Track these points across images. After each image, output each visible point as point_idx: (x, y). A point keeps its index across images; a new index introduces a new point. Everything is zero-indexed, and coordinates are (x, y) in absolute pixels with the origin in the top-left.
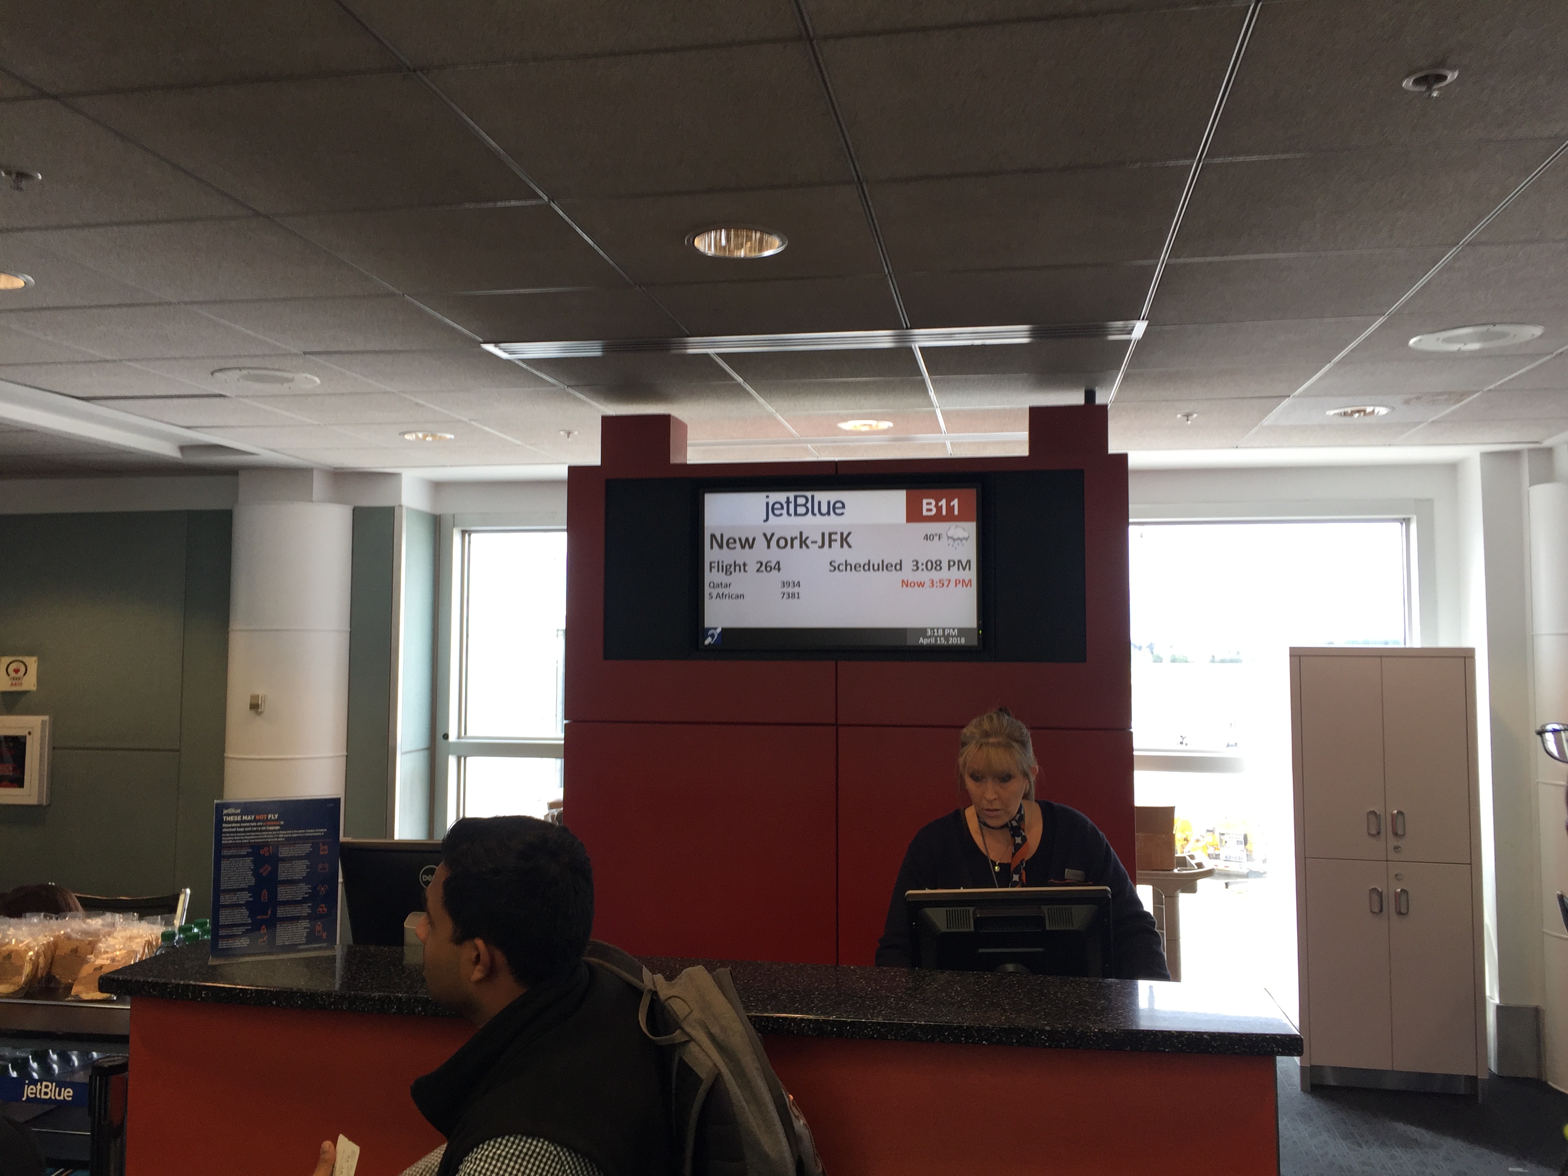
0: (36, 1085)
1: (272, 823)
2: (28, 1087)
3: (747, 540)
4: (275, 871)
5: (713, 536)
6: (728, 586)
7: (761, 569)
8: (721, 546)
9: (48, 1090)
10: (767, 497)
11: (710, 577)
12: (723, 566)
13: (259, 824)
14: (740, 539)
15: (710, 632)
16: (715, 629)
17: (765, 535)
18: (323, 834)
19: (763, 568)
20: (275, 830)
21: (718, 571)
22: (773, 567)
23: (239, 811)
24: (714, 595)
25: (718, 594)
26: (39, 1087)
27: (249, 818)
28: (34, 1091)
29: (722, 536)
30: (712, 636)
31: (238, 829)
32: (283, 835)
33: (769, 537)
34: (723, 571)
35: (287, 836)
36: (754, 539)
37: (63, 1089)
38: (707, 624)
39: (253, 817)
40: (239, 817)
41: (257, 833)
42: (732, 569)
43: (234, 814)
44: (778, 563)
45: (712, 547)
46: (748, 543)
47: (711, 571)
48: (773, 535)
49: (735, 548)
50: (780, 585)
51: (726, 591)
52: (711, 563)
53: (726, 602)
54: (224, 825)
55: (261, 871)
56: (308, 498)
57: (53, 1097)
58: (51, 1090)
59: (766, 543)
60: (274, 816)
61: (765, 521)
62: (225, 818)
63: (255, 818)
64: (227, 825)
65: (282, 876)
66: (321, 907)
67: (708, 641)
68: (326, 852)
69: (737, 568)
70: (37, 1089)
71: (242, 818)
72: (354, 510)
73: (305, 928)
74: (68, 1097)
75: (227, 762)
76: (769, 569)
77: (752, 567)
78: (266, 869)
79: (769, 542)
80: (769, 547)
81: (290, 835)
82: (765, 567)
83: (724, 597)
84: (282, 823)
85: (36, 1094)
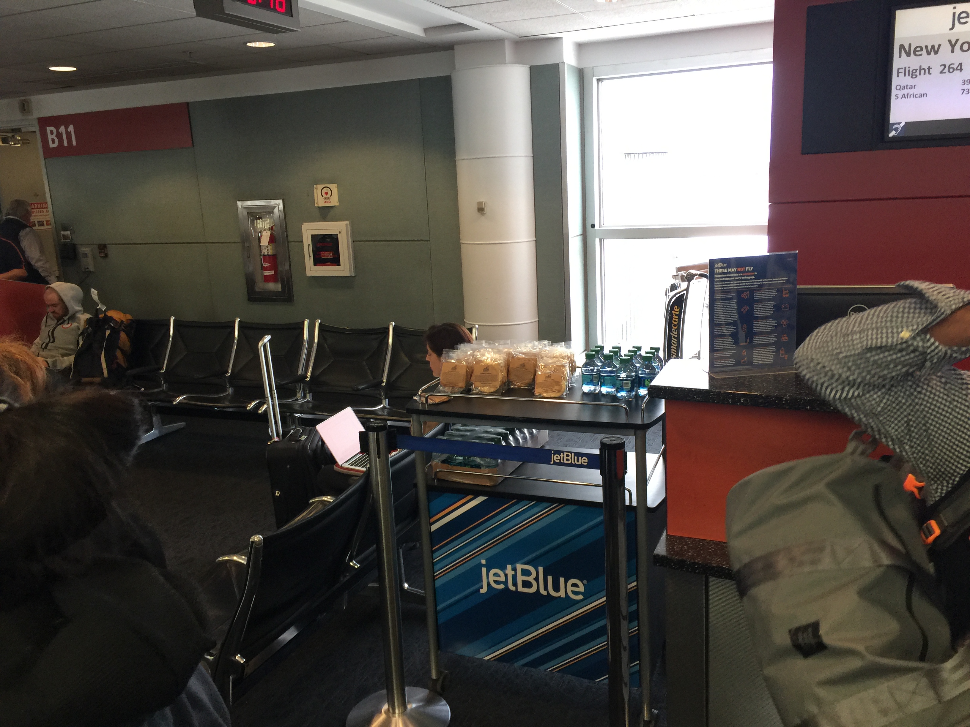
0: (560, 455)
1: (749, 274)
2: (554, 456)
3: (933, 47)
4: (751, 311)
5: (902, 46)
6: (912, 87)
7: (944, 71)
8: (908, 55)
9: (569, 458)
10: (955, 8)
11: (896, 81)
12: (909, 71)
13: (740, 275)
14: (926, 47)
15: (895, 127)
16: (899, 123)
17: (950, 41)
18: (785, 281)
19: (947, 69)
20: (751, 279)
21: (905, 75)
22: (955, 69)
23: (725, 265)
24: (900, 96)
25: (904, 94)
26: (562, 455)
27: (733, 270)
28: (559, 458)
29: (910, 45)
30: (896, 130)
31: (725, 279)
32: (758, 282)
33: (953, 43)
34: (909, 75)
35: (759, 283)
36: (940, 46)
37: (580, 458)
38: (892, 120)
39: (735, 269)
40: (726, 270)
41: (739, 282)
42: (918, 73)
43: (722, 268)
44: (961, 64)
45: (900, 56)
46: (934, 50)
47: (898, 76)
48: (957, 40)
49: (921, 55)
50: (961, 82)
51: (911, 92)
52: (898, 69)
53: (911, 101)
54: (715, 276)
55: (742, 310)
56: (503, 62)
57: (573, 463)
58: (571, 458)
59: (950, 48)
60: (750, 269)
61: (951, 29)
62: (716, 270)
63: (737, 270)
64: (718, 276)
65: (757, 313)
66: (784, 337)
67: (892, 134)
68: (787, 296)
69: (923, 71)
70: (560, 457)
71: (728, 270)
72: (530, 68)
73: (773, 352)
74: (584, 462)
75: (462, 246)
76: (951, 70)
77: (936, 69)
78: (745, 309)
79: (953, 46)
80: (953, 51)
81: (761, 283)
82: (948, 69)
83: (909, 96)
84: (756, 273)
85: (560, 460)
